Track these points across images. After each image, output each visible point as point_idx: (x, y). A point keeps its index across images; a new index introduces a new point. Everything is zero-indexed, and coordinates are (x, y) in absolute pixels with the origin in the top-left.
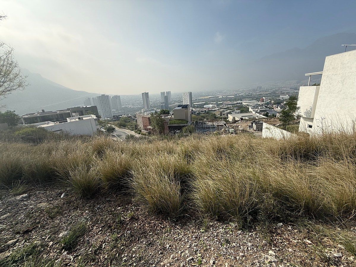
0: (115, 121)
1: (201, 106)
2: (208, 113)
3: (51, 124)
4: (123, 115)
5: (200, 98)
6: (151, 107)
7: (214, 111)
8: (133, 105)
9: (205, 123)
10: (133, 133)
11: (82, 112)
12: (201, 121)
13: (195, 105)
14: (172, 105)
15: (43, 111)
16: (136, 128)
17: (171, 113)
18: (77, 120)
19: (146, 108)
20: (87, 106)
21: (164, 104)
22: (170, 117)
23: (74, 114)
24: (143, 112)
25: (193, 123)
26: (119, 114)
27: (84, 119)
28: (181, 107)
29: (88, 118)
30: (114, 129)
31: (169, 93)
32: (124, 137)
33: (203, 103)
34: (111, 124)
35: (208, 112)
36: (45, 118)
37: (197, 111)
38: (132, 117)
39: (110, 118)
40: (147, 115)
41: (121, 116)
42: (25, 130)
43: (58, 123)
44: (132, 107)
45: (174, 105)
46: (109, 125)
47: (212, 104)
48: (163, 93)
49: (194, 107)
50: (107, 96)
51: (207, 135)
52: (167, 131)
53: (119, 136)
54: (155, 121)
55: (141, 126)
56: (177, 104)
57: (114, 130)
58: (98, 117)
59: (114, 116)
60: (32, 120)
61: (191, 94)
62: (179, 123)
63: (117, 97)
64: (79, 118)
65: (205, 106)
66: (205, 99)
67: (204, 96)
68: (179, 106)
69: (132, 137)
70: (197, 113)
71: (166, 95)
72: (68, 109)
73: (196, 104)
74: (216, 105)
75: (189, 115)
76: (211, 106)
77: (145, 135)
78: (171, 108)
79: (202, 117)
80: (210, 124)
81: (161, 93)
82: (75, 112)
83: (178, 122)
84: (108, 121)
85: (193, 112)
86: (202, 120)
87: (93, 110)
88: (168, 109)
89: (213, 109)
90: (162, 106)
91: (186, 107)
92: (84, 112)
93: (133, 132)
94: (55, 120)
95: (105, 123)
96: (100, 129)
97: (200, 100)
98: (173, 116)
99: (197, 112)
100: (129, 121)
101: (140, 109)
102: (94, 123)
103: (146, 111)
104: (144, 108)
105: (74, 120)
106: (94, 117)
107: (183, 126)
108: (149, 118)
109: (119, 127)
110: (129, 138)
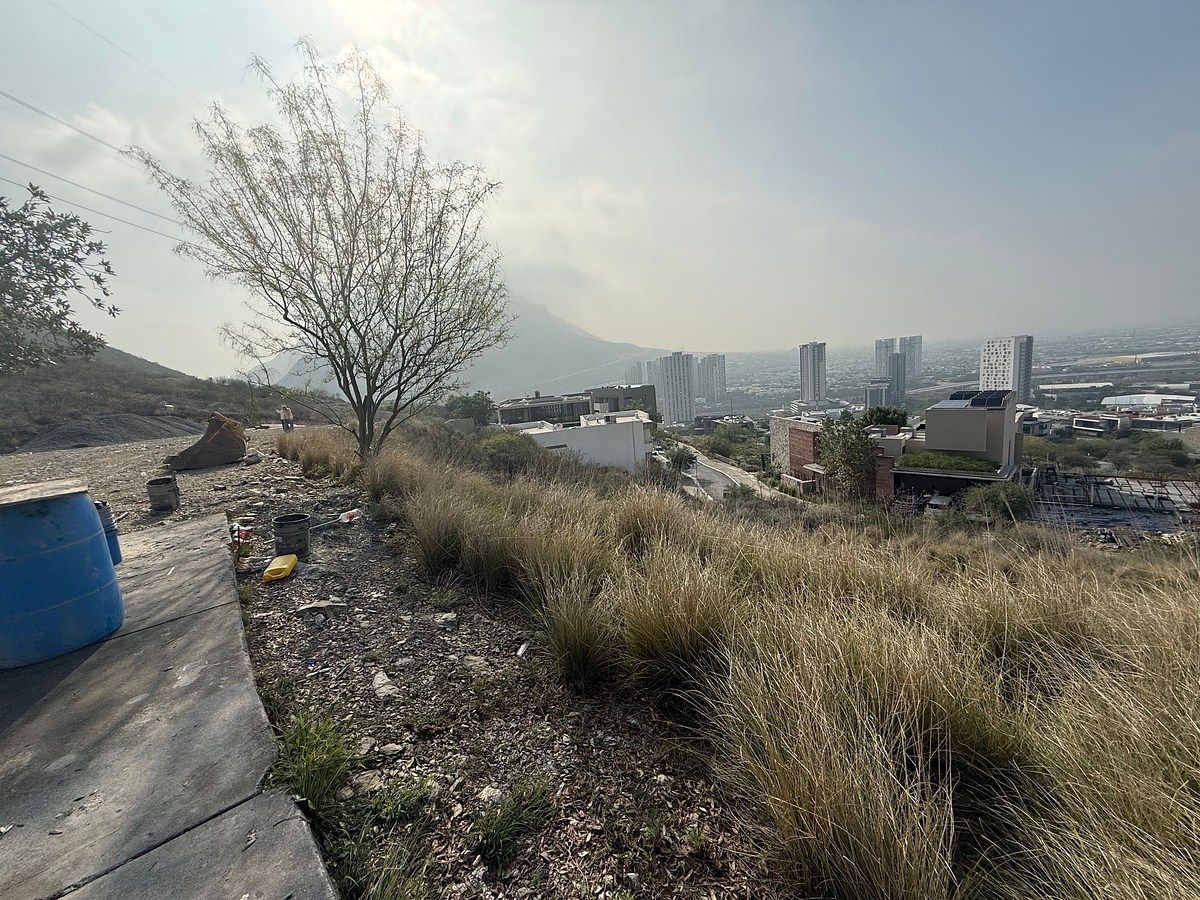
0: (700, 433)
1: (1089, 400)
2: (1125, 433)
3: (548, 428)
4: (727, 418)
5: (1081, 362)
6: (829, 393)
7: (1179, 425)
8: (764, 385)
9: (1104, 484)
10: (750, 480)
11: (617, 400)
12: (1079, 470)
13: (1047, 391)
14: (921, 390)
15: (537, 394)
16: (762, 465)
17: (914, 421)
18: (603, 422)
19: (809, 396)
20: (632, 387)
21: (885, 387)
22: (908, 436)
23: (597, 406)
24: (794, 410)
25: (1027, 473)
26: (717, 414)
27: (619, 420)
28: (968, 402)
29: (630, 419)
30: (692, 459)
31: (911, 344)
32: (719, 489)
33: (1100, 385)
34: (685, 442)
35: (1133, 429)
36: (538, 412)
37: (1053, 421)
38: (756, 427)
39: (686, 423)
40: (810, 422)
41: (718, 421)
42: (499, 438)
43: (560, 427)
44: (760, 391)
45: (931, 389)
46: (681, 445)
47: (1160, 392)
48: (884, 346)
49: (1041, 401)
50: (689, 357)
51: (1112, 540)
52: (885, 492)
53: (704, 483)
54: (839, 449)
55: (782, 458)
56: (948, 386)
57: (693, 463)
58: (655, 417)
59: (698, 419)
60: (515, 415)
61: (1026, 346)
62: (950, 466)
63: (715, 361)
64: (607, 419)
65: (1106, 401)
66: (1117, 367)
67: (1111, 353)
68: (955, 397)
69: (746, 492)
70: (1058, 432)
71: (897, 350)
72: (587, 393)
73: (1054, 391)
74: (1193, 398)
75: (1008, 438)
76: (1152, 400)
77: (794, 493)
78: (914, 404)
79: (1086, 449)
80: (1140, 489)
81: (879, 343)
82: (600, 401)
83: (945, 461)
84: (682, 432)
85: (1029, 425)
86: (1081, 463)
87: (644, 398)
88: (899, 405)
89: (1167, 419)
90: (876, 393)
91: (994, 400)
92: (621, 403)
93: (751, 476)
94: (555, 419)
95: (670, 437)
96: (655, 454)
97: (1077, 374)
98: (922, 436)
99: (1057, 426)
100: (744, 440)
101: (788, 399)
102: (640, 434)
103: (808, 409)
104: (799, 396)
105: (594, 423)
106: (644, 417)
107: (969, 483)
108: (815, 434)
109: (708, 455)
110: (735, 496)
